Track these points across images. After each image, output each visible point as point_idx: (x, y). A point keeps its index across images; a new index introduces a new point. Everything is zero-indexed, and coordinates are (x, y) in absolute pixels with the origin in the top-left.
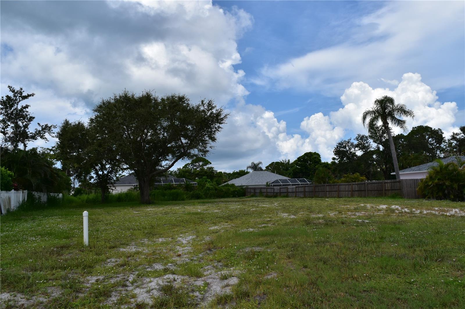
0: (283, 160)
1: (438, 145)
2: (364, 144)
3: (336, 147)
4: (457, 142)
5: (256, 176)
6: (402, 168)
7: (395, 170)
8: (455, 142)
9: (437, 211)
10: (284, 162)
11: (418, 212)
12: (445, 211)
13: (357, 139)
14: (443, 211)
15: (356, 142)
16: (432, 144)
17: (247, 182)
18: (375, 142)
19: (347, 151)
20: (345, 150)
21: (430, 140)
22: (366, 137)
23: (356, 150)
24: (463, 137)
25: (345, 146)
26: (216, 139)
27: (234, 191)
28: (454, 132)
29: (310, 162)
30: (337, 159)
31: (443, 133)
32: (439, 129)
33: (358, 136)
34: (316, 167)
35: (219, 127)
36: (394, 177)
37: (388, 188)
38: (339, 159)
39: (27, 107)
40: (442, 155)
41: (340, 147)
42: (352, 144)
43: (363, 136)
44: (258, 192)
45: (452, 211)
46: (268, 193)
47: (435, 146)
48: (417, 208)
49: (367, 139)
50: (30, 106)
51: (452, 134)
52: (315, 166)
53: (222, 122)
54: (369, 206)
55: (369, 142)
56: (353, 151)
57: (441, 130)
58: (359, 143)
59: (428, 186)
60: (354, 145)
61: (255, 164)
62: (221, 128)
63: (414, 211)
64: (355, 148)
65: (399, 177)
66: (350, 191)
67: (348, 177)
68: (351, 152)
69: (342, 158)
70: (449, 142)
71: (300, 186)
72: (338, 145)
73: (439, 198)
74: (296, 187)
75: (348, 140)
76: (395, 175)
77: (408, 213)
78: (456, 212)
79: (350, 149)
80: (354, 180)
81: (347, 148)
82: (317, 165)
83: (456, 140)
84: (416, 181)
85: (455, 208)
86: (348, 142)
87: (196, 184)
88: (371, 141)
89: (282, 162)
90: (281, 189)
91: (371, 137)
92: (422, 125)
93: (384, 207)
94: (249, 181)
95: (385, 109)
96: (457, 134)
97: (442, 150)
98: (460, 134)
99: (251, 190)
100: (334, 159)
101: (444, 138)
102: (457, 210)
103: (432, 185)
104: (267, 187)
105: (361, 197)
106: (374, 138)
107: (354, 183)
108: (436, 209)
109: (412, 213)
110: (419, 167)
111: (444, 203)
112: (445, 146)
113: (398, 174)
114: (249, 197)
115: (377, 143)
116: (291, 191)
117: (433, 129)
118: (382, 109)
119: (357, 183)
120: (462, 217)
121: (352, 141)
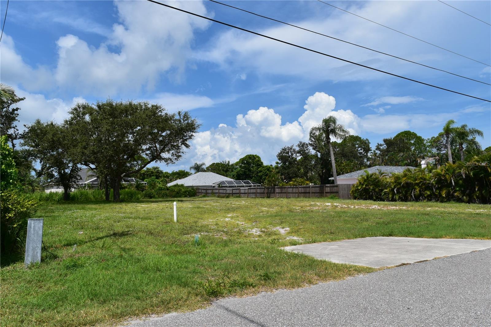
0: (223, 161)
1: (365, 154)
2: (305, 151)
3: (280, 152)
4: (381, 152)
5: (202, 177)
6: (339, 174)
7: (334, 176)
8: (379, 152)
9: (364, 206)
10: (224, 163)
11: (353, 207)
12: (368, 206)
13: (299, 146)
14: (367, 206)
15: (297, 149)
16: (361, 153)
17: (195, 182)
18: (314, 149)
19: (289, 157)
20: (288, 155)
21: (359, 149)
22: (307, 144)
23: (298, 156)
24: (385, 148)
25: (288, 152)
26: (190, 146)
27: (185, 192)
28: (379, 143)
29: (253, 165)
30: (280, 163)
31: (370, 143)
32: (367, 139)
33: (299, 143)
34: (259, 170)
35: (192, 135)
36: (333, 182)
37: (328, 191)
38: (281, 163)
39: (17, 109)
40: (368, 163)
41: (284, 153)
42: (294, 151)
43: (304, 144)
44: (209, 192)
45: (373, 206)
46: (220, 194)
47: (363, 155)
48: (351, 205)
49: (308, 147)
50: (20, 109)
51: (377, 145)
52: (258, 168)
53: (194, 131)
54: (318, 204)
55: (309, 149)
56: (294, 156)
57: (368, 140)
58: (300, 150)
59: (358, 189)
60: (296, 151)
61: (197, 165)
62: (193, 136)
63: (350, 207)
64: (296, 154)
65: (336, 182)
66: (297, 193)
67: (295, 181)
68: (293, 158)
69: (284, 163)
70: (374, 152)
71: (252, 187)
72: (282, 150)
73: (365, 199)
74: (249, 189)
75: (291, 146)
76: (333, 180)
77: (347, 208)
78: (375, 207)
79: (292, 155)
80: (300, 184)
81: (290, 154)
82: (260, 168)
83: (380, 150)
84: (349, 185)
85: (375, 205)
86: (291, 148)
87: (146, 184)
88: (311, 148)
89: (222, 163)
90: (233, 190)
91: (311, 145)
92: (353, 135)
93: (329, 204)
94: (196, 182)
95: (329, 127)
96: (381, 145)
97: (368, 159)
98: (383, 145)
99: (202, 190)
100: (277, 163)
101: (370, 148)
102: (376, 206)
103: (361, 189)
104: (220, 188)
105: (306, 198)
106: (313, 146)
107: (300, 186)
108: (363, 205)
109: (348, 207)
110: (351, 174)
111: (369, 202)
112: (371, 155)
113: (336, 179)
114: (201, 197)
115: (316, 150)
116: (243, 192)
117: (362, 139)
118: (326, 126)
119: (303, 186)
120: (378, 209)
121: (294, 148)
